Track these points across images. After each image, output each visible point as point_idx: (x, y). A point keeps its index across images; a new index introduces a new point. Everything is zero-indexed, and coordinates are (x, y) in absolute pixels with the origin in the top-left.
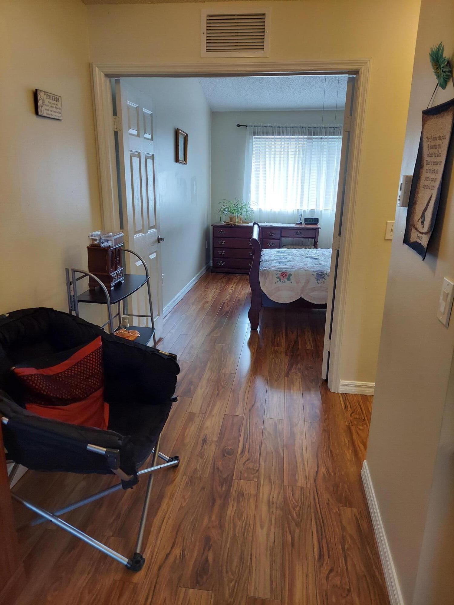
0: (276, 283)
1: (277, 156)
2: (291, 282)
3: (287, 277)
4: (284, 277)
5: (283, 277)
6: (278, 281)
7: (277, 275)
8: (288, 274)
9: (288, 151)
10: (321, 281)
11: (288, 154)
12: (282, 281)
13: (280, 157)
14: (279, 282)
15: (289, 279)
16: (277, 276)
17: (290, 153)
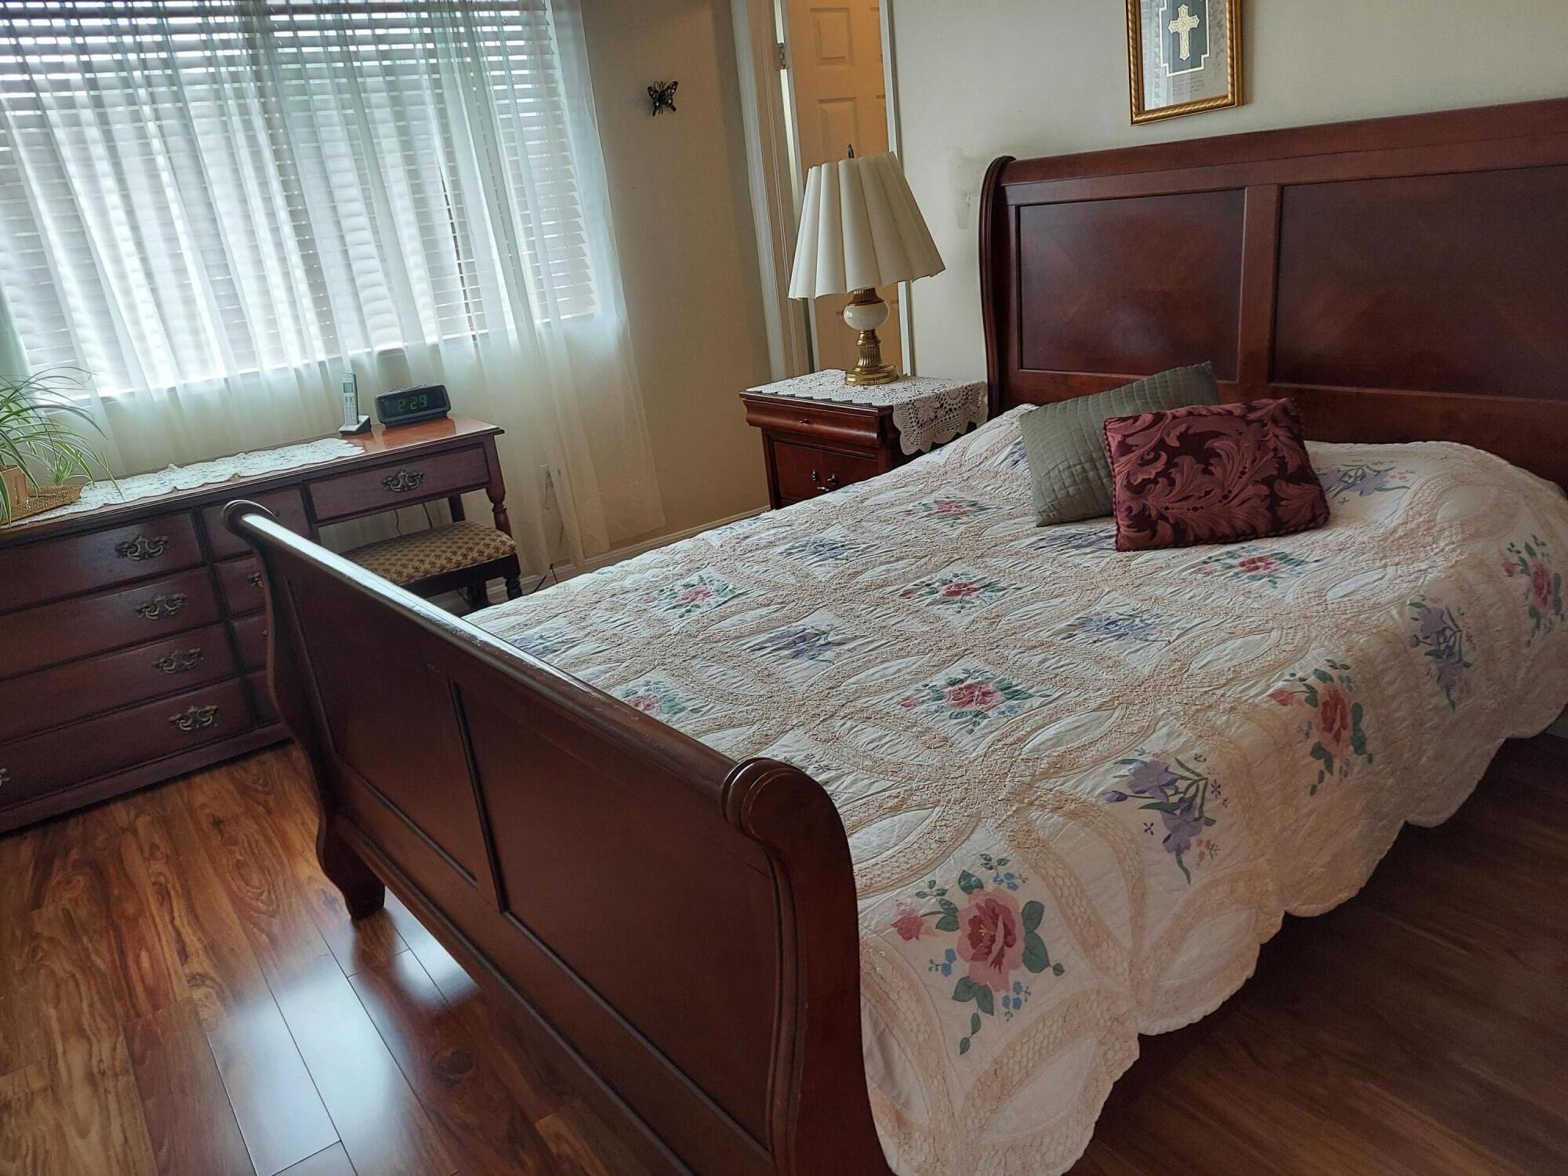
0: (965, 1046)
1: (118, 111)
2: (1059, 970)
3: (1020, 945)
4: (1001, 954)
5: (998, 962)
6: (976, 1025)
7: (947, 970)
8: (1018, 919)
9: (173, 81)
10: (1198, 850)
11: (178, 97)
12: (998, 997)
13: (137, 117)
14: (983, 1017)
15: (1036, 959)
16: (951, 983)
17: (189, 91)
